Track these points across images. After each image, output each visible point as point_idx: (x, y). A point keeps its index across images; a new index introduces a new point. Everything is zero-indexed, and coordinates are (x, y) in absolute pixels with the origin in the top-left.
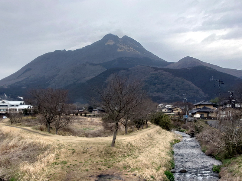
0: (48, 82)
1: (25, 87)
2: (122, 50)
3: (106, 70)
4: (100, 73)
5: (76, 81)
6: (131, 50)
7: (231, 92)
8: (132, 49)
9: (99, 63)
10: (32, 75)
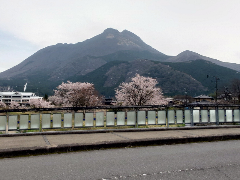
0: (50, 74)
1: (27, 79)
2: (122, 44)
3: (106, 63)
4: (100, 66)
5: (77, 74)
7: (226, 87)
8: (132, 42)
9: (99, 56)
10: (34, 67)
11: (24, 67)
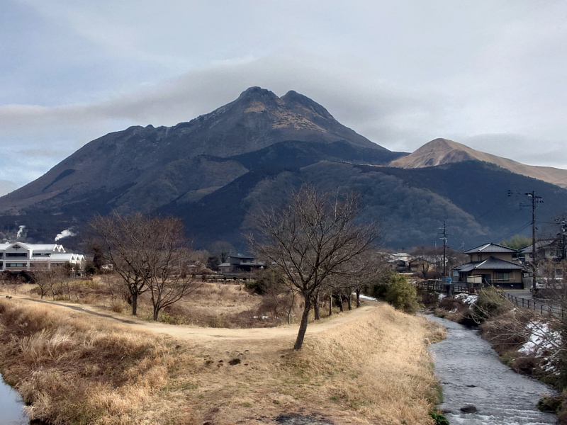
0: (113, 200)
1: (61, 213)
2: (284, 125)
3: (247, 171)
4: (232, 180)
5: (178, 199)
6: (306, 124)
8: (308, 121)
9: (229, 156)
10: (77, 184)
11: (52, 184)
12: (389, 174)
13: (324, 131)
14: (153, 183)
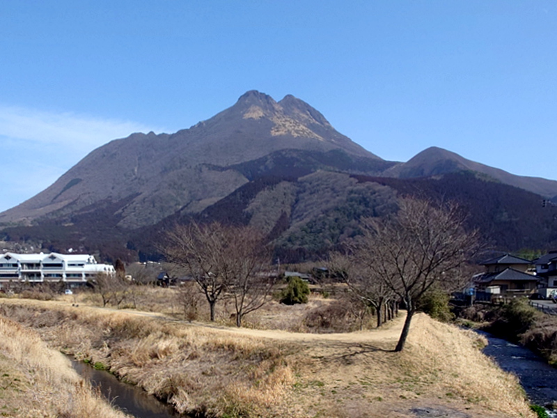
0: (120, 211)
1: (71, 224)
2: (282, 132)
3: (248, 181)
4: (233, 190)
6: (303, 131)
9: (229, 165)
10: (85, 194)
11: (60, 194)
12: (384, 184)
13: (321, 139)
14: (157, 193)
